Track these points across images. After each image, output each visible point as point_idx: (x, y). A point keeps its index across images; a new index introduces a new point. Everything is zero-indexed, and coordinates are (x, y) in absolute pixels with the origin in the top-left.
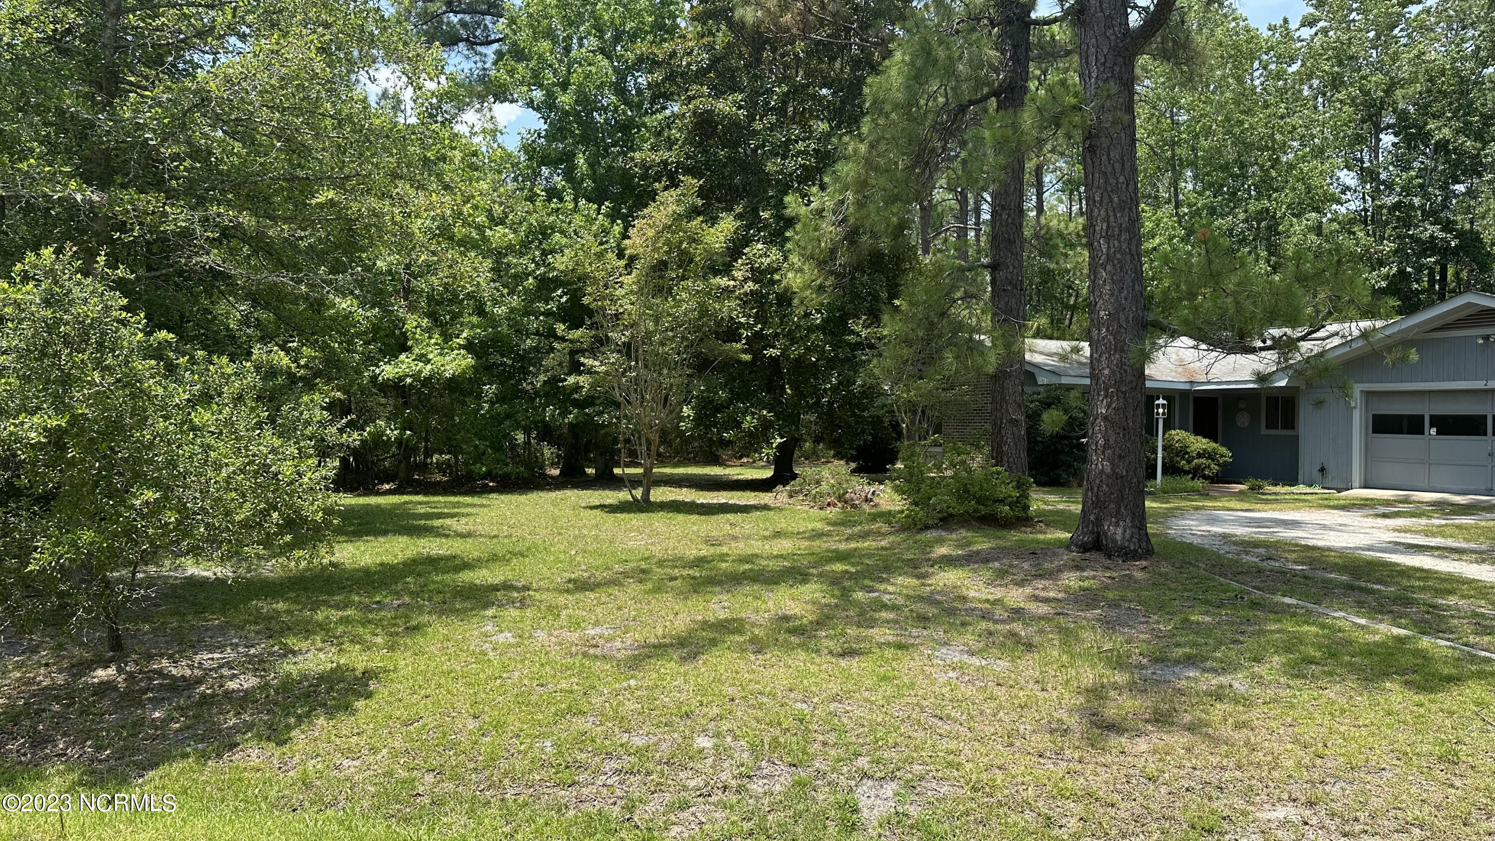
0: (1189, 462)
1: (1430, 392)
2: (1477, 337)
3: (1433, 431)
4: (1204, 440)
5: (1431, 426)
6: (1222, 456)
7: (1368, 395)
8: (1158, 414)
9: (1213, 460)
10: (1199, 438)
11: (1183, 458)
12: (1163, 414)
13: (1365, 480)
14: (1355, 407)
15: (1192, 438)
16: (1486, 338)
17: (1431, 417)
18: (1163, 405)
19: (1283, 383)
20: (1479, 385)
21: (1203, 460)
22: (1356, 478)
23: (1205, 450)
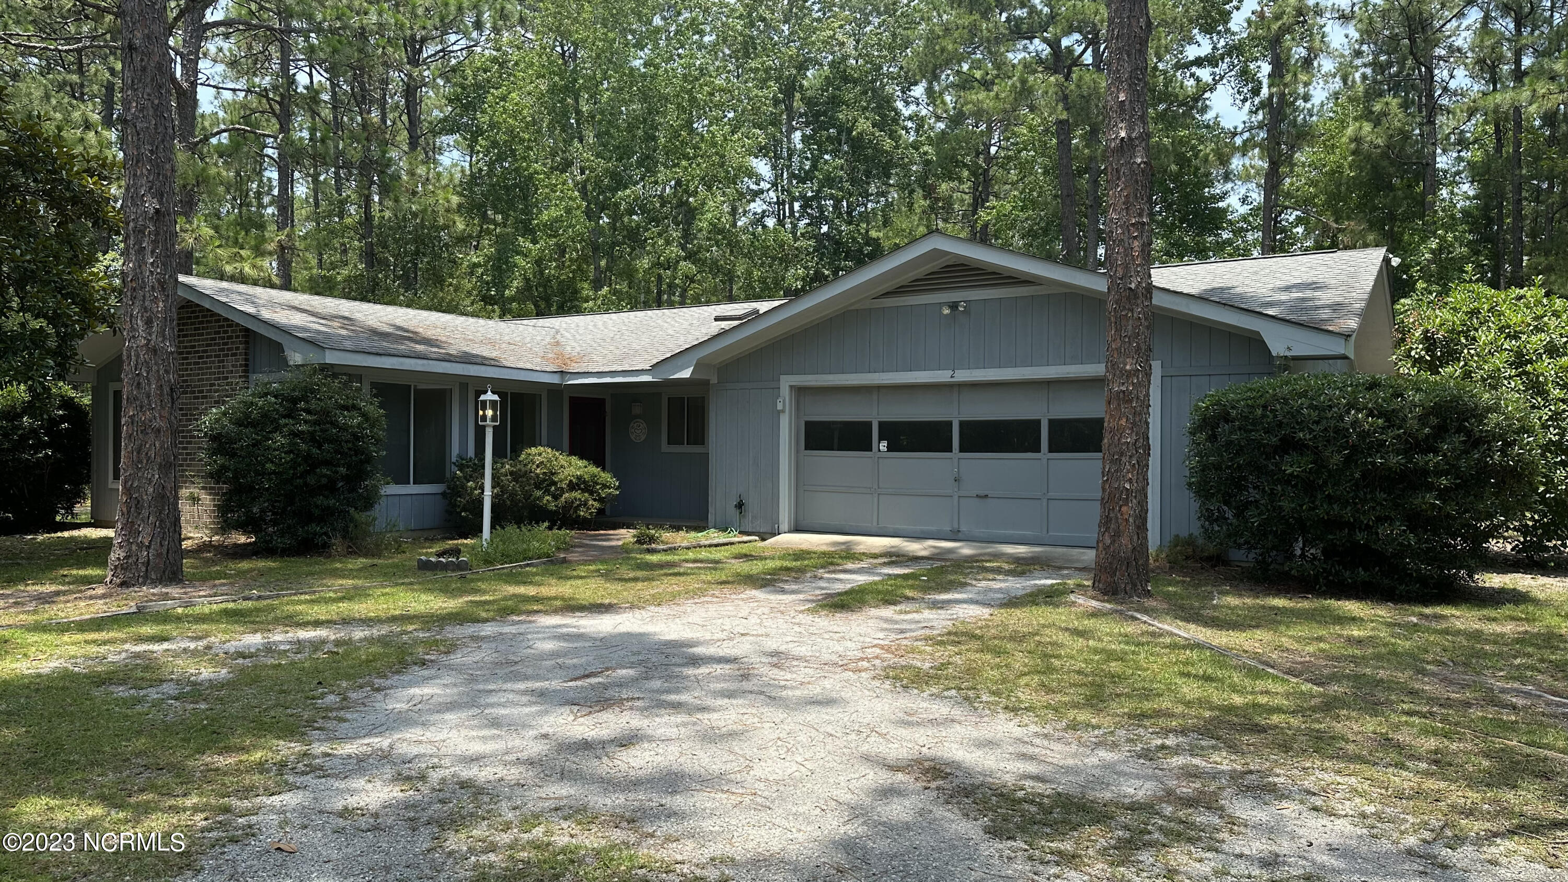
0: (556, 497)
1: (879, 388)
2: (941, 305)
3: (883, 445)
4: (581, 463)
5: (880, 439)
6: (605, 486)
7: (800, 392)
8: (484, 418)
9: (591, 493)
10: (574, 459)
11: (547, 492)
12: (494, 418)
13: (796, 520)
14: (783, 411)
15: (563, 459)
16: (954, 306)
17: (882, 425)
18: (493, 403)
19: (686, 374)
20: (943, 376)
21: (577, 494)
22: (785, 517)
23: (579, 478)
